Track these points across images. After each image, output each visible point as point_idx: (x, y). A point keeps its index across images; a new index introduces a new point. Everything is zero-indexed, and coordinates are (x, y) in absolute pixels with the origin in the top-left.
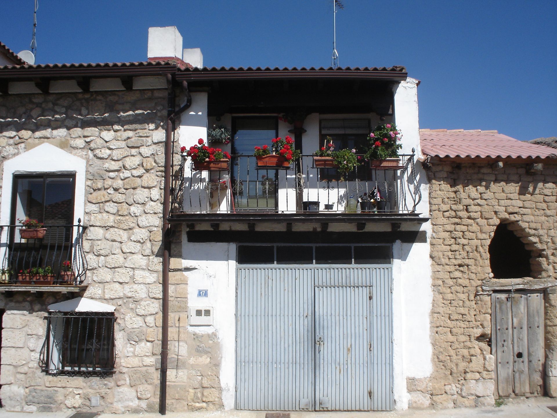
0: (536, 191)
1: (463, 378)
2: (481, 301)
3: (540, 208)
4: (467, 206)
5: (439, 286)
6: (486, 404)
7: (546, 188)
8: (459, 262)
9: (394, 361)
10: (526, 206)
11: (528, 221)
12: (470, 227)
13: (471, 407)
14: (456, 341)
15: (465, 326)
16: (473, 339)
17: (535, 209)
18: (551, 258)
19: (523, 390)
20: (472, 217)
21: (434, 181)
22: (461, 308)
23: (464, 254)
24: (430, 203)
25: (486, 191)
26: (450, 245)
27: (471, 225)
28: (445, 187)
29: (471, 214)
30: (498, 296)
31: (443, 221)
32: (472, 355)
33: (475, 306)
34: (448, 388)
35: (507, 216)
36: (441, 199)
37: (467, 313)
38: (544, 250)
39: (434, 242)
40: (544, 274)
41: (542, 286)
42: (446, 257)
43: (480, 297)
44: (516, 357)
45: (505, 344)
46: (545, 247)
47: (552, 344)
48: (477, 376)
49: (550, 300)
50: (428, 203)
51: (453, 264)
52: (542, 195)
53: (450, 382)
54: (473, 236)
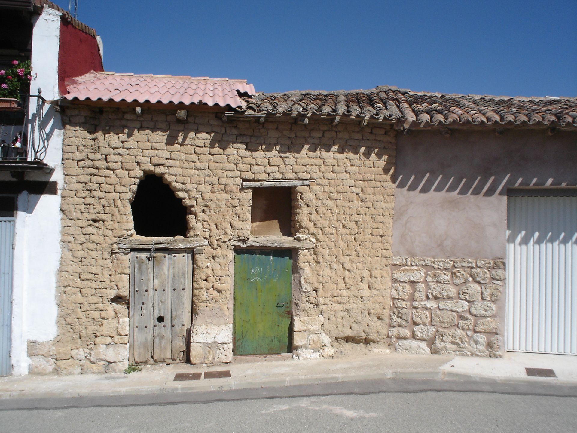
0: (186, 142)
1: (93, 343)
2: (117, 260)
3: (189, 160)
4: (106, 156)
5: (69, 242)
6: (117, 371)
7: (198, 138)
8: (94, 217)
9: (13, 322)
10: (174, 157)
11: (174, 174)
12: (108, 179)
13: (99, 373)
14: (85, 302)
15: (97, 287)
16: (105, 301)
17: (184, 161)
18: (201, 215)
19: (163, 357)
20: (111, 167)
21: (68, 127)
22: (93, 267)
23: (99, 208)
24: (63, 151)
25: (128, 140)
26: (84, 198)
27: (109, 177)
28: (82, 133)
29: (110, 164)
30: (137, 256)
31: (76, 171)
32: (104, 318)
33: (111, 265)
34: (74, 353)
35: (152, 168)
36: (76, 147)
37: (99, 273)
38: (193, 206)
39: (65, 193)
40: (192, 233)
41: (189, 245)
42: (77, 211)
43: (116, 256)
44: (156, 321)
45: (144, 307)
46: (194, 203)
47: (197, 308)
48: (109, 340)
49: (197, 260)
50: (61, 150)
51: (86, 219)
52: (193, 145)
53: (78, 346)
54: (111, 188)
